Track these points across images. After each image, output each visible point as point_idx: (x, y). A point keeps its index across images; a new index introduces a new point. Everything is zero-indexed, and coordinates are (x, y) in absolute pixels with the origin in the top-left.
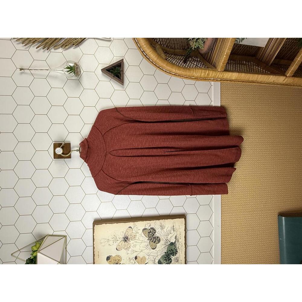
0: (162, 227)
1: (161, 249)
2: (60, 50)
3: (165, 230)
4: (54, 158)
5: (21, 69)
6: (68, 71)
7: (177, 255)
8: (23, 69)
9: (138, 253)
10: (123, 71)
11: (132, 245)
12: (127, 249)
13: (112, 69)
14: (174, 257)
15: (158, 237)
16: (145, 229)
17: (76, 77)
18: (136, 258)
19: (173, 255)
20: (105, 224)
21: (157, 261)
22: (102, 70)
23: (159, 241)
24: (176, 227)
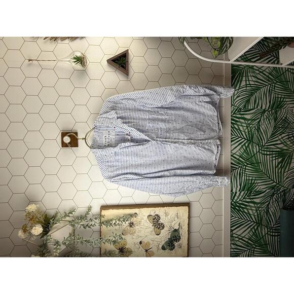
0: (166, 214)
1: (165, 235)
2: (67, 41)
3: (169, 217)
4: (62, 147)
5: (30, 60)
6: (75, 62)
7: (180, 242)
8: (31, 60)
9: (142, 238)
10: (128, 62)
11: (137, 230)
12: (132, 234)
13: (118, 60)
14: (177, 243)
15: (162, 224)
16: (150, 215)
17: (83, 68)
18: (141, 243)
19: (176, 242)
20: (111, 210)
21: (161, 246)
22: (108, 61)
23: (163, 227)
24: (180, 214)
